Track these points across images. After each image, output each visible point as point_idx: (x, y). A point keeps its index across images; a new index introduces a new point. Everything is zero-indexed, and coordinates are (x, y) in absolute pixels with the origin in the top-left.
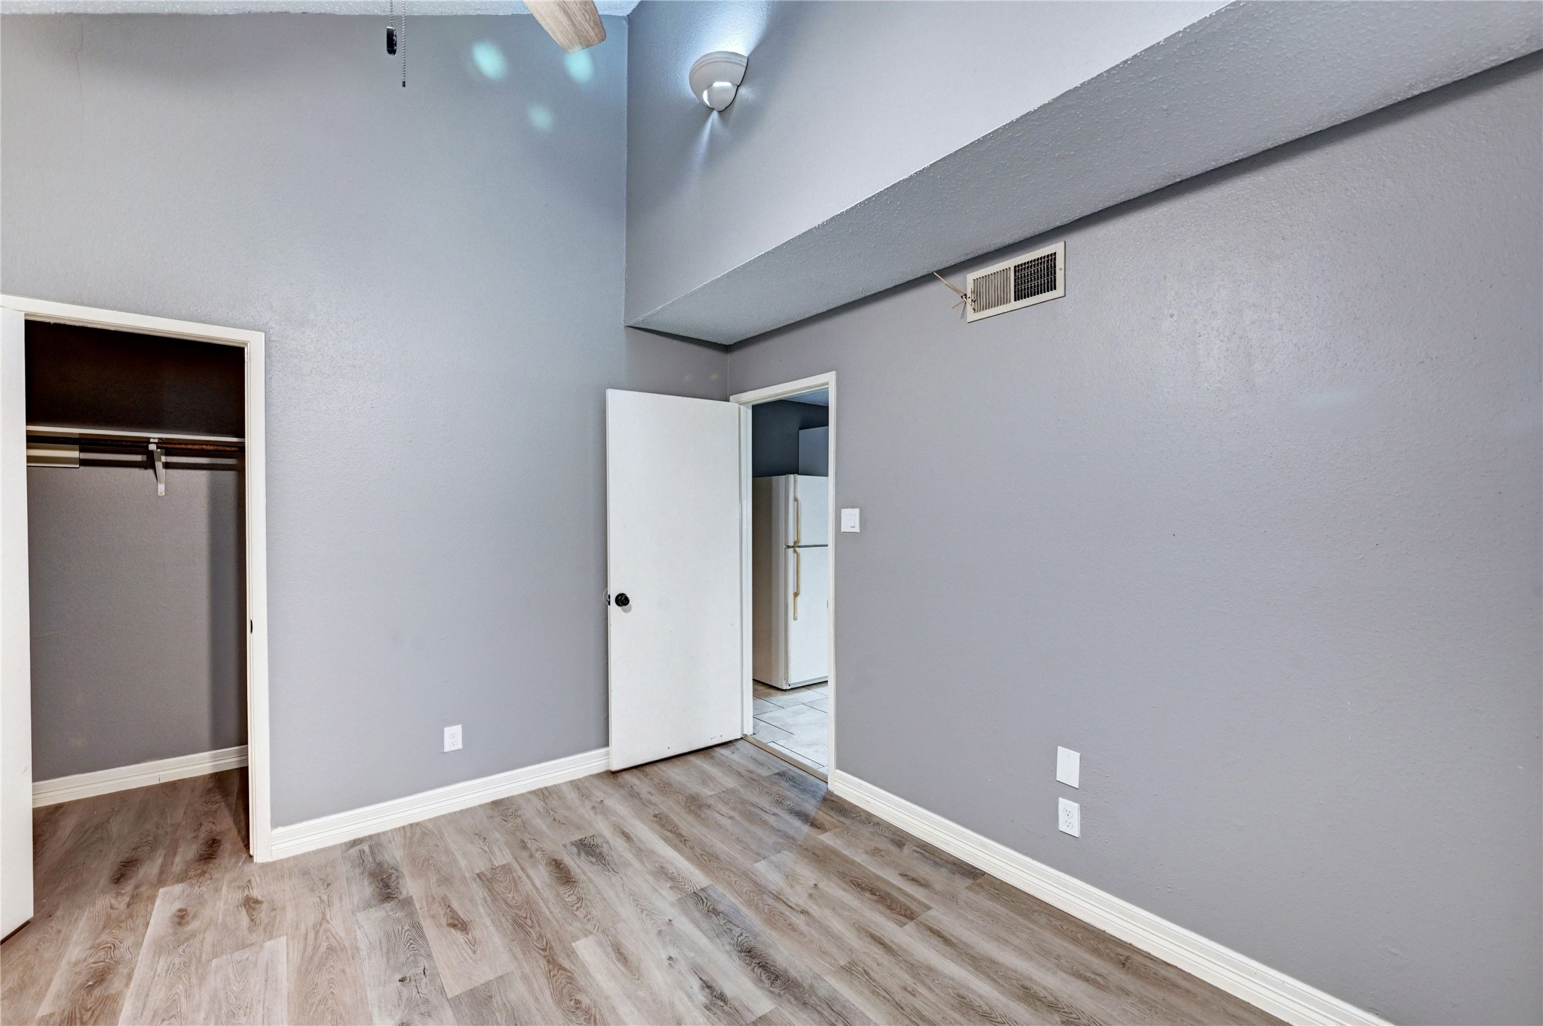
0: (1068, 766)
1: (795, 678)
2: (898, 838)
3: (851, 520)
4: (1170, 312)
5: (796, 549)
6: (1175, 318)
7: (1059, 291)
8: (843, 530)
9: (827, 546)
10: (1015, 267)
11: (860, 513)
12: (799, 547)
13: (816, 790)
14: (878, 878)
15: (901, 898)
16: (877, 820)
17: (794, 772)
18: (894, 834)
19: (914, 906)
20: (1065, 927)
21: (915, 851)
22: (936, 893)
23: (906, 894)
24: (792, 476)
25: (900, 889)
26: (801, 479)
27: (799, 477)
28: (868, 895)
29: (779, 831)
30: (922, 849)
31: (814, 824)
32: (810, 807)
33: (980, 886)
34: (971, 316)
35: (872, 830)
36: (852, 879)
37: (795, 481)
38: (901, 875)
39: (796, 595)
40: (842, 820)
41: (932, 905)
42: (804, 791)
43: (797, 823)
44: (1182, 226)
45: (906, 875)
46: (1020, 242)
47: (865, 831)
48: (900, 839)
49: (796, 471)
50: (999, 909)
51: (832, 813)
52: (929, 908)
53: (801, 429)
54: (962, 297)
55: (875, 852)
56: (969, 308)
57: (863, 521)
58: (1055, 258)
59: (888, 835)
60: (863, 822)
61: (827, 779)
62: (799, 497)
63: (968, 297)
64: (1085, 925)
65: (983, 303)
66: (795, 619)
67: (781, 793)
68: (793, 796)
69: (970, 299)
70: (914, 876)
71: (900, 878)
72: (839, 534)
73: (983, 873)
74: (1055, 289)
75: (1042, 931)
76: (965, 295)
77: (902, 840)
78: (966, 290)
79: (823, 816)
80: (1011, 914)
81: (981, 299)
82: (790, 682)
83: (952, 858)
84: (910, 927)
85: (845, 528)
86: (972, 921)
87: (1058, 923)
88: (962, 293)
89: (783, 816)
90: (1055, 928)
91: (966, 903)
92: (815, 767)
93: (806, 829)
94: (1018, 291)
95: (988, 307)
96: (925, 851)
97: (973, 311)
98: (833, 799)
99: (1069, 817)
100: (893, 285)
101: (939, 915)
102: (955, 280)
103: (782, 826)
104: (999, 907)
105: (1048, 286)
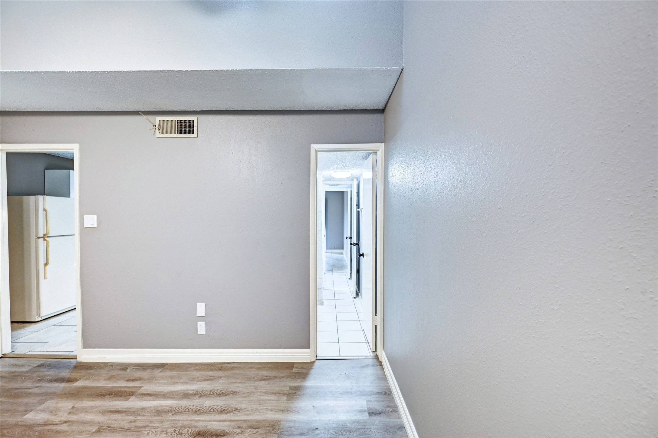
0: (201, 309)
1: (45, 313)
2: (123, 367)
3: (91, 221)
4: (232, 152)
5: (46, 238)
6: (234, 154)
7: (195, 135)
8: (85, 226)
9: (74, 235)
10: (178, 120)
11: (97, 217)
12: (48, 237)
13: (69, 364)
14: (114, 387)
15: (127, 390)
16: (110, 364)
17: (50, 361)
18: (121, 366)
19: (134, 390)
20: (200, 368)
21: (134, 369)
22: (145, 380)
23: (128, 387)
24: (41, 198)
25: (126, 387)
26: (49, 199)
27: (47, 198)
28: (108, 397)
29: (42, 393)
30: (137, 367)
31: (69, 380)
32: (65, 374)
33: (167, 369)
34: (158, 135)
35: (109, 369)
36: (97, 394)
37: (44, 199)
38: (126, 381)
39: (46, 265)
40: (88, 372)
41: (143, 385)
42: (60, 368)
43: (56, 385)
44: (235, 125)
45: (129, 380)
46: (180, 111)
47: (104, 371)
48: (124, 367)
49: (44, 194)
50: (175, 373)
51: (81, 371)
52: (142, 387)
53: (46, 169)
54: (154, 126)
55: (110, 378)
56: (157, 131)
57: (99, 221)
58: (193, 122)
59: (118, 368)
60: (102, 368)
61: (76, 356)
62: (47, 208)
63: (156, 127)
64: (208, 364)
65: (164, 131)
66: (45, 278)
67: (41, 375)
68: (52, 373)
69: (158, 128)
70: (134, 378)
71: (126, 382)
72: (83, 229)
73: (167, 364)
74: (194, 133)
75: (191, 373)
76: (155, 126)
77: (126, 367)
78: (156, 123)
79: (74, 375)
80: (179, 373)
81: (162, 128)
82: (41, 315)
83: (153, 364)
84: (133, 398)
85: (86, 225)
86: (163, 383)
87: (198, 368)
88: (154, 124)
89: (44, 385)
90: (197, 369)
91: (159, 378)
92: (67, 353)
93: (63, 385)
94: (179, 130)
95: (166, 133)
96: (139, 366)
97: (159, 133)
98: (81, 365)
99: (201, 328)
100: (116, 110)
101: (147, 388)
102: (151, 118)
103: (43, 391)
104: (174, 373)
105: (191, 132)
